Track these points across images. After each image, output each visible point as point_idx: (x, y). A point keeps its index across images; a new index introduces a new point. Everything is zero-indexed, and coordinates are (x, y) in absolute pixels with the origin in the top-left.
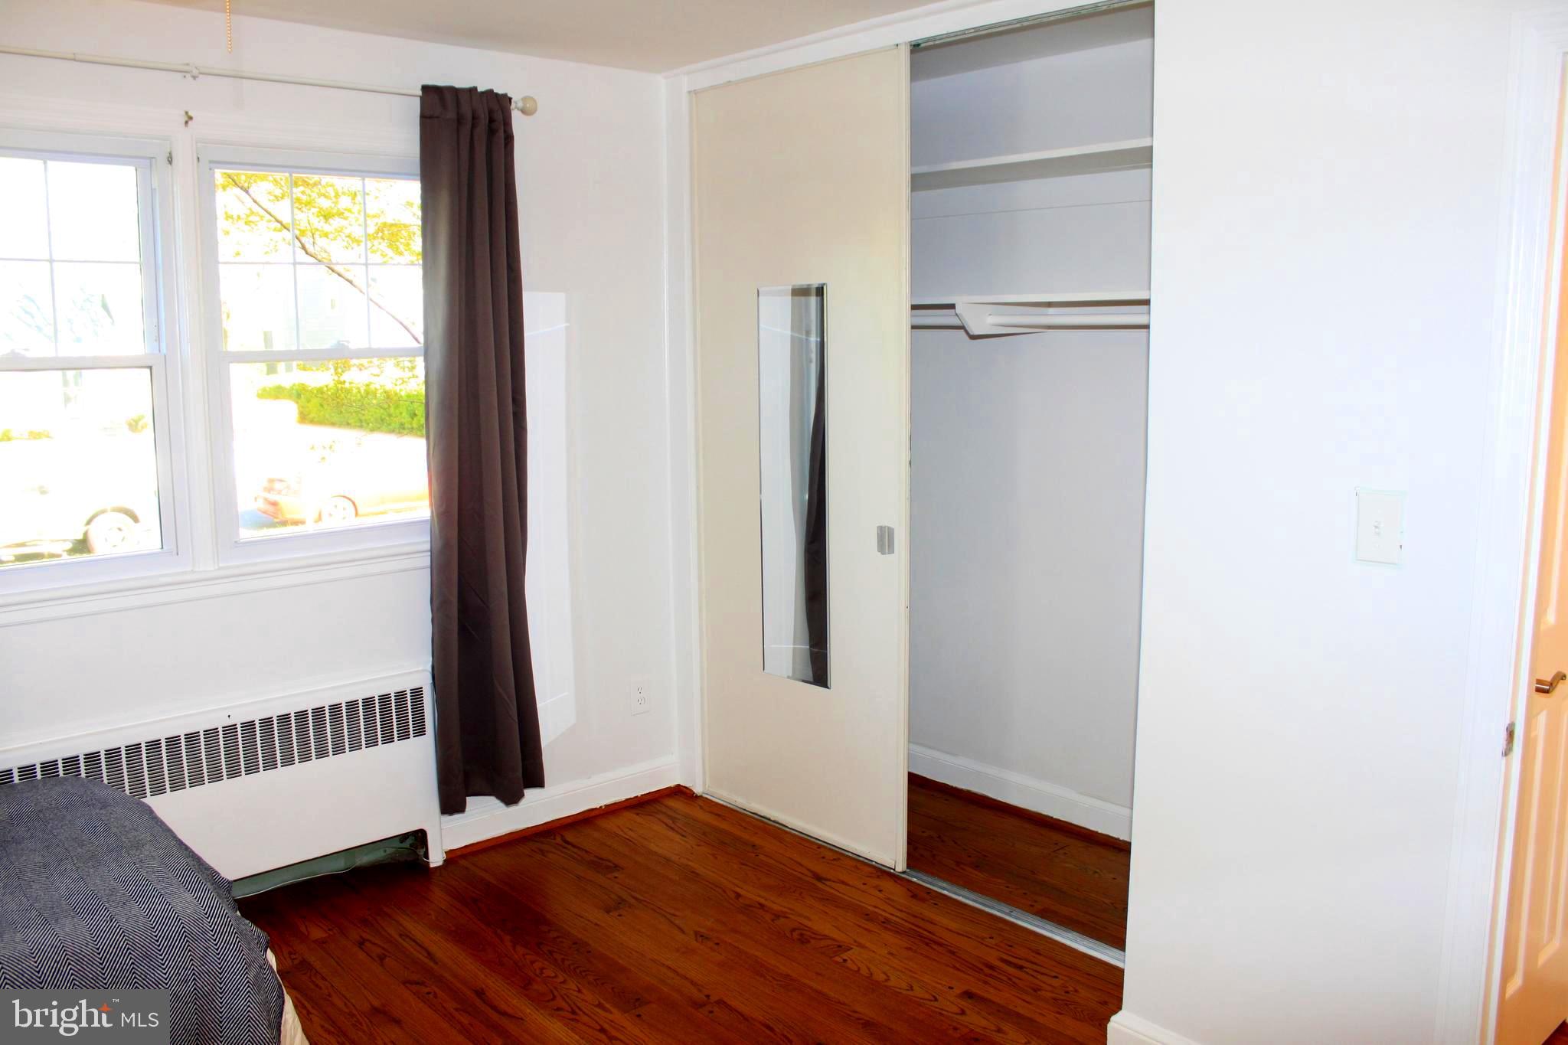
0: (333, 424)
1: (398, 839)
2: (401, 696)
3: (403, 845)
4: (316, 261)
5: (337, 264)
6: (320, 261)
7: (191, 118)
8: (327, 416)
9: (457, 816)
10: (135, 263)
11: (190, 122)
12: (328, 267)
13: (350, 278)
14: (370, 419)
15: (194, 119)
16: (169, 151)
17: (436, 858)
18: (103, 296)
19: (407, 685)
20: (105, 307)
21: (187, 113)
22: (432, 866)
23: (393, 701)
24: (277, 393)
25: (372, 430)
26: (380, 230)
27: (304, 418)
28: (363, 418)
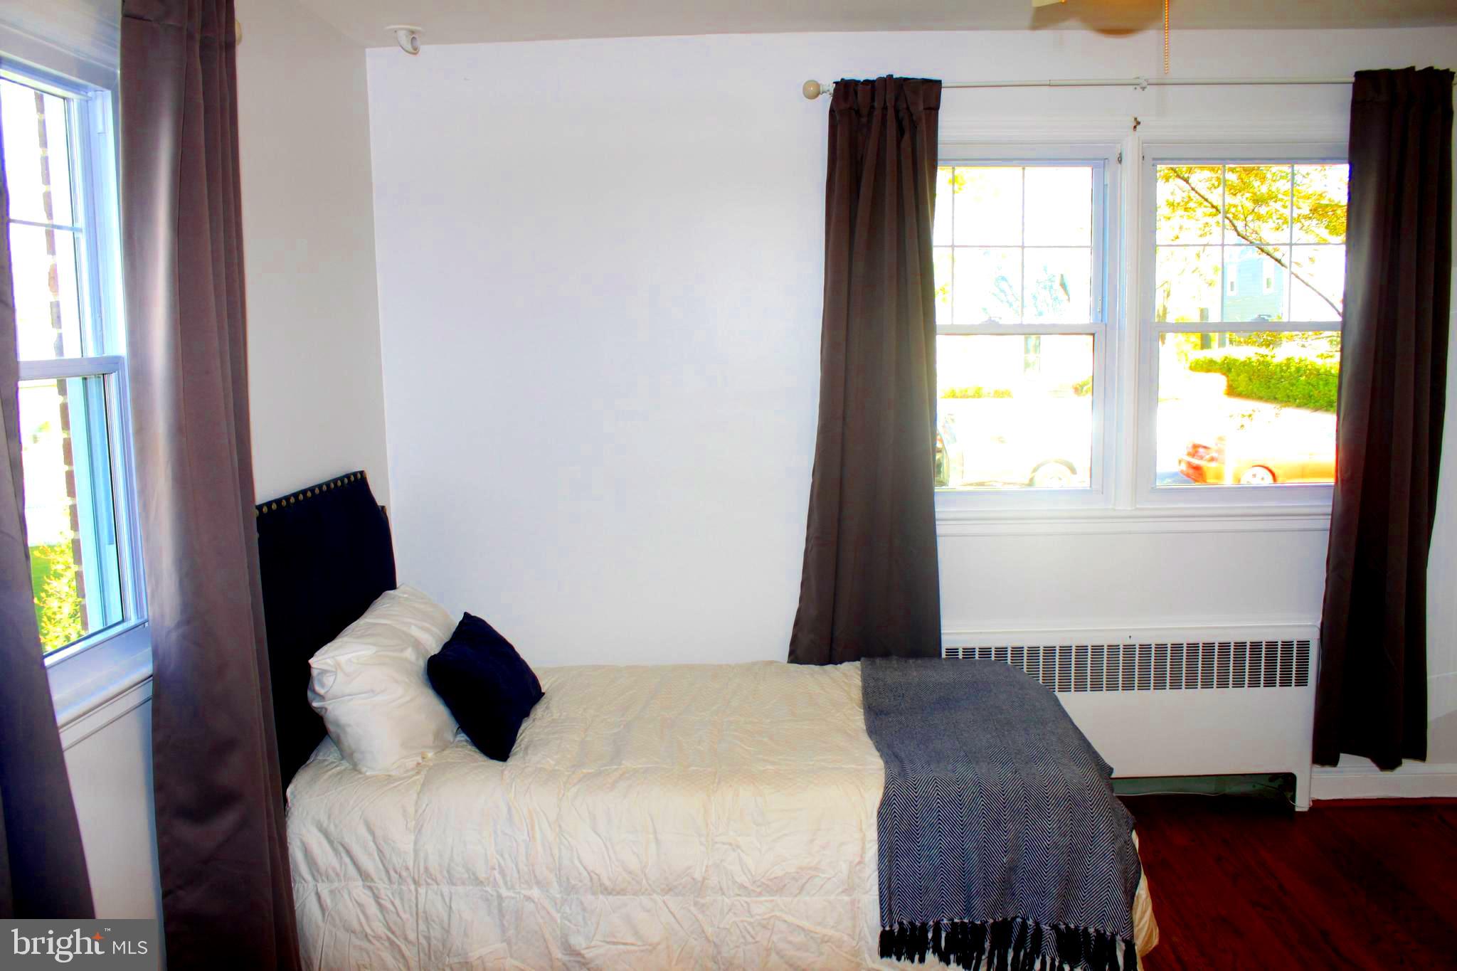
0: (1260, 398)
1: (1268, 777)
2: (1287, 645)
3: (1272, 784)
4: (1249, 243)
5: (1268, 244)
6: (1251, 243)
7: (1139, 123)
8: (1255, 390)
9: (1328, 769)
10: (1087, 247)
11: (1138, 127)
12: (1260, 249)
13: (1279, 257)
14: (1297, 395)
15: (1141, 123)
16: (1119, 152)
17: (1302, 803)
18: (1062, 276)
19: (1295, 636)
20: (1063, 285)
21: (1136, 119)
22: (1297, 809)
23: (1279, 649)
24: (1209, 366)
25: (1299, 406)
26: (1314, 210)
27: (1232, 391)
28: (1290, 394)
